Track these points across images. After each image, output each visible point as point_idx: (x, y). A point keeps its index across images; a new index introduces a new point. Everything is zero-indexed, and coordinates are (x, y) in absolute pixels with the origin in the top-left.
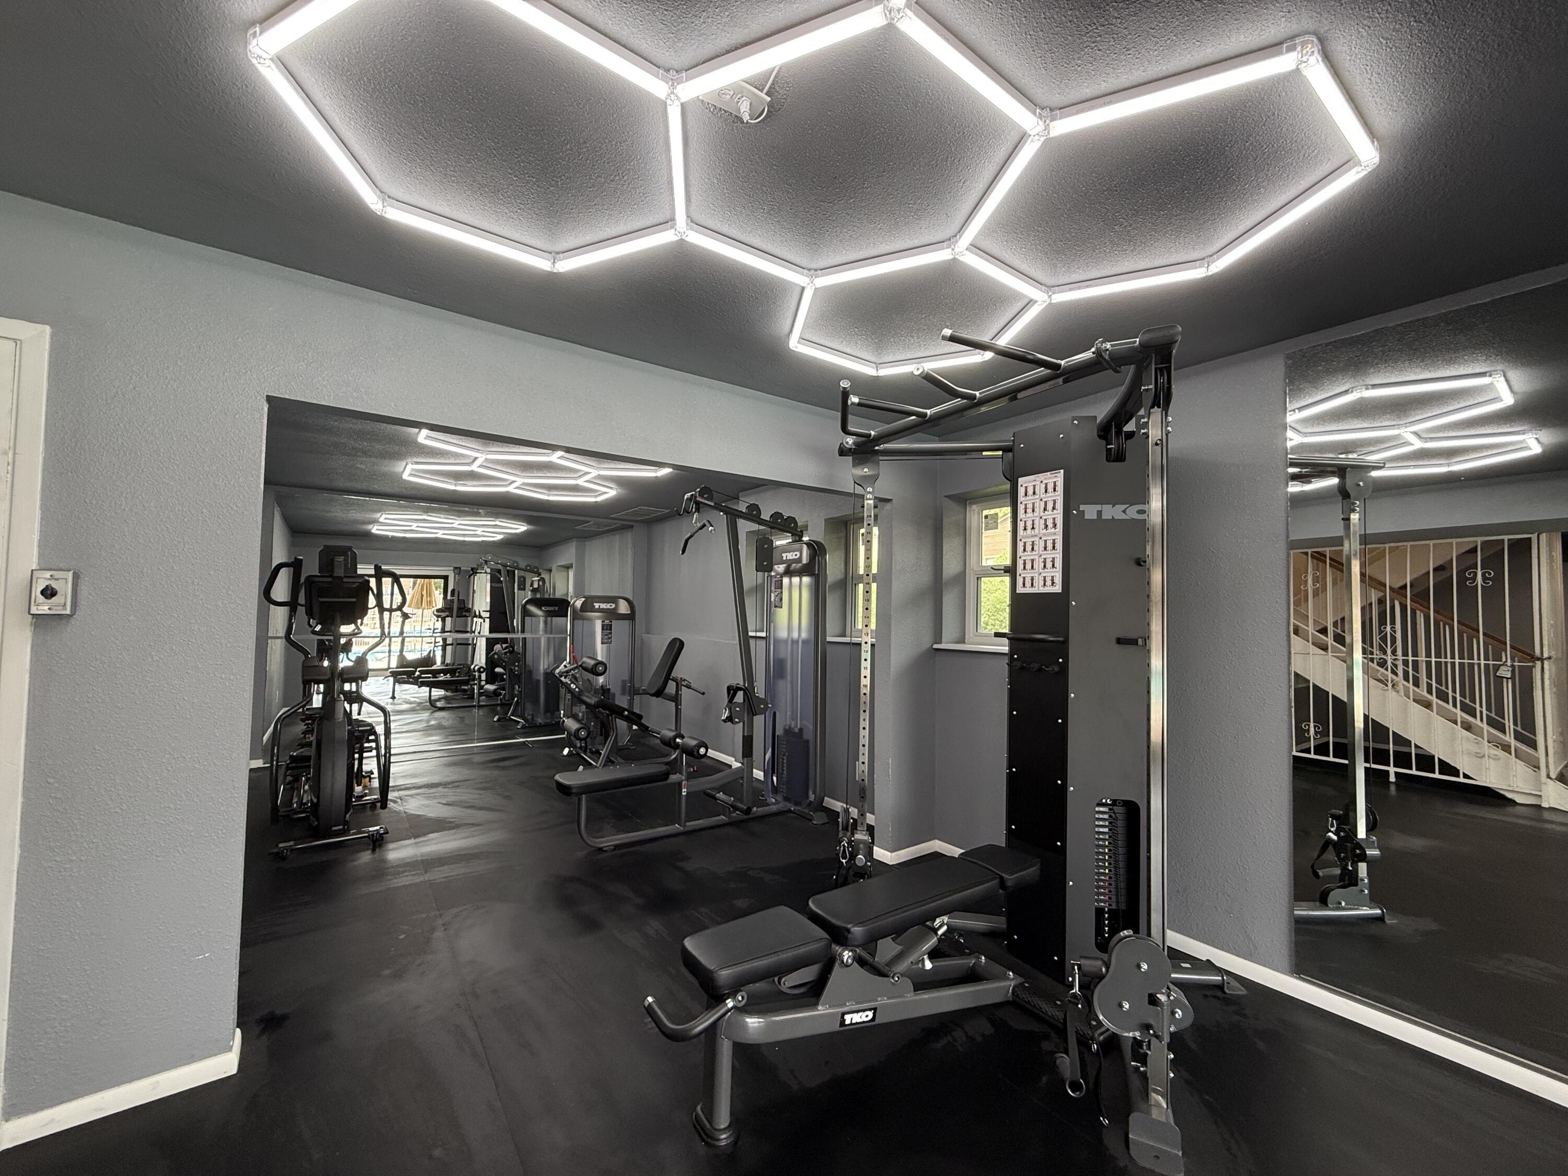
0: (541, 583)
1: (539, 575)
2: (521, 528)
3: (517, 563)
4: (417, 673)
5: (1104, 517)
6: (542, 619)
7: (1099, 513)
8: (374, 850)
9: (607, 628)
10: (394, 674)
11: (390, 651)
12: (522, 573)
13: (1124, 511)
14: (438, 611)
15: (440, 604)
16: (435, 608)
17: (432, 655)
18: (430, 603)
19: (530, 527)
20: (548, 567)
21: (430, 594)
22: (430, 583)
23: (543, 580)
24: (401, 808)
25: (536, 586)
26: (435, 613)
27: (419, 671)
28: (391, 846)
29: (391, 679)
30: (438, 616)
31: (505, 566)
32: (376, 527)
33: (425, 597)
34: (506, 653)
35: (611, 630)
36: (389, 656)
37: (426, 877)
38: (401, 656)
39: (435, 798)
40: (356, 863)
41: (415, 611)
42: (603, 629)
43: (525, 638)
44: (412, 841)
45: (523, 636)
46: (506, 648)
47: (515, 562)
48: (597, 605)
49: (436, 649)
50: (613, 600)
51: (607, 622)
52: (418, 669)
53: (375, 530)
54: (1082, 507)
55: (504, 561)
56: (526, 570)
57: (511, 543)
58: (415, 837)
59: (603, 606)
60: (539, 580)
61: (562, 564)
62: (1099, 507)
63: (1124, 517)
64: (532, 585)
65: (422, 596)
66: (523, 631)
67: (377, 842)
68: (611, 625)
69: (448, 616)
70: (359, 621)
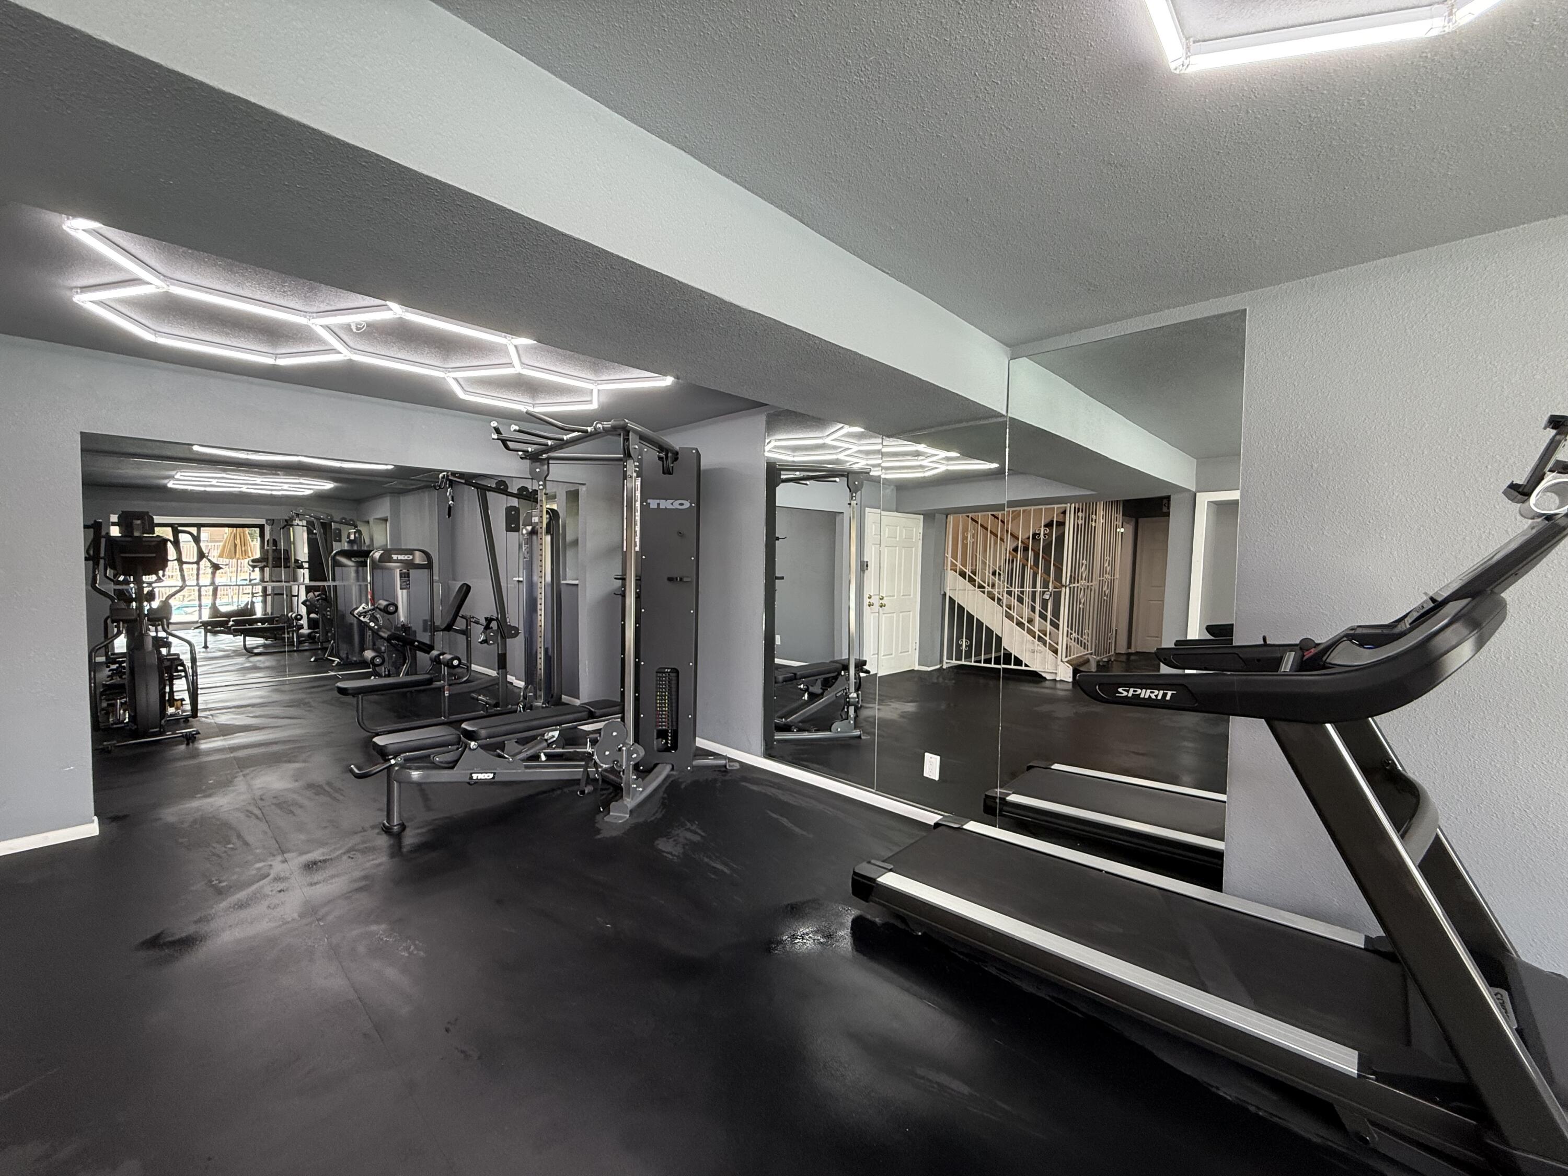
0: (357, 535)
1: (356, 527)
2: (328, 486)
3: (331, 516)
4: (231, 623)
5: (661, 507)
6: (353, 570)
7: (659, 504)
8: (188, 744)
9: (405, 576)
10: (205, 624)
11: (200, 606)
12: (338, 526)
13: (672, 504)
14: (253, 561)
15: (257, 555)
16: (252, 558)
17: (249, 607)
18: (245, 553)
19: (336, 484)
20: (366, 519)
21: (244, 543)
22: (244, 532)
23: (359, 532)
24: (212, 721)
25: (352, 537)
26: (251, 563)
27: (233, 621)
28: (202, 741)
29: (203, 631)
30: (254, 567)
31: (318, 519)
32: (172, 482)
33: (238, 547)
34: (318, 600)
35: (409, 577)
36: (200, 610)
37: (232, 755)
38: (214, 608)
39: (243, 714)
40: (174, 752)
41: (226, 561)
42: (401, 577)
43: (336, 586)
44: (222, 738)
45: (334, 584)
46: (318, 596)
47: (328, 515)
48: (395, 557)
49: (254, 599)
50: (410, 552)
51: (405, 571)
52: (232, 619)
53: (171, 484)
54: (649, 501)
55: (318, 515)
56: (341, 523)
57: (320, 498)
58: (223, 736)
59: (401, 557)
60: (355, 533)
61: (378, 517)
62: (658, 501)
63: (671, 507)
64: (349, 537)
65: (235, 545)
66: (334, 580)
67: (190, 739)
68: (409, 574)
69: (265, 566)
70: (161, 573)
